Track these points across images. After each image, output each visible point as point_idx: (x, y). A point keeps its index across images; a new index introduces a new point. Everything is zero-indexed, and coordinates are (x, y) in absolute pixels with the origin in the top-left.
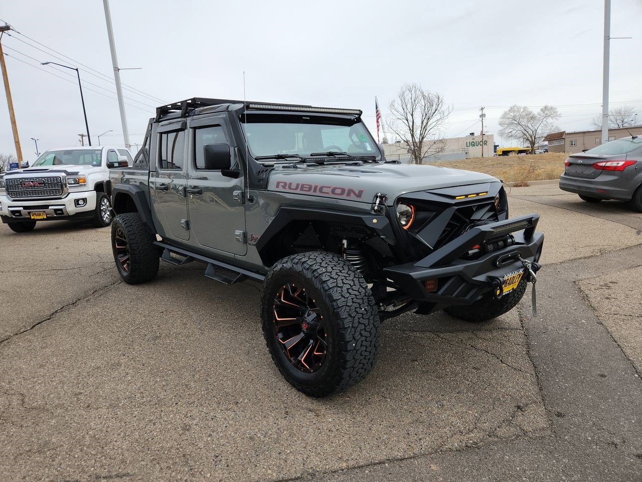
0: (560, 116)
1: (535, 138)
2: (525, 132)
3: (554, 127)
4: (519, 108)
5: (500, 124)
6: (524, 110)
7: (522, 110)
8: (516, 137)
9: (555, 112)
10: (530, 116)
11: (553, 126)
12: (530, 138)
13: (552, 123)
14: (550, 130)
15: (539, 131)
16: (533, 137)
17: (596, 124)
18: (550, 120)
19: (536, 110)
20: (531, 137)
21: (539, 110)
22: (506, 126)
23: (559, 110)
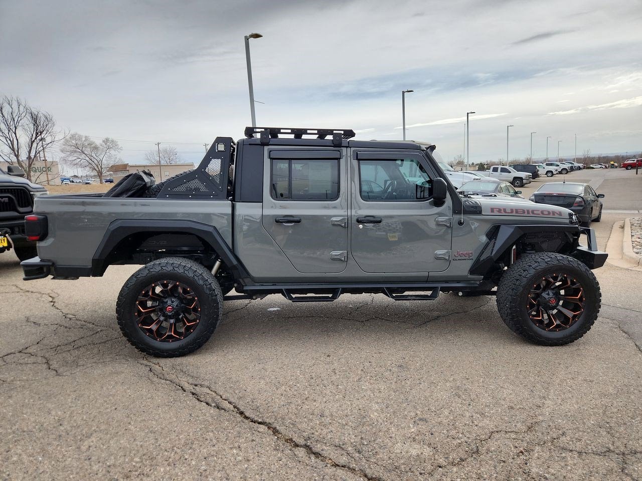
0: (121, 149)
1: (102, 168)
2: (90, 161)
3: (118, 159)
4: (80, 138)
5: (62, 151)
6: (86, 140)
7: (84, 139)
8: (81, 166)
9: (116, 145)
10: (93, 146)
11: (116, 158)
12: (96, 168)
13: (115, 155)
14: (115, 161)
15: (104, 162)
16: (99, 167)
17: (148, 159)
18: (112, 152)
19: (98, 142)
20: (98, 167)
21: (101, 142)
22: (69, 153)
23: (120, 144)
